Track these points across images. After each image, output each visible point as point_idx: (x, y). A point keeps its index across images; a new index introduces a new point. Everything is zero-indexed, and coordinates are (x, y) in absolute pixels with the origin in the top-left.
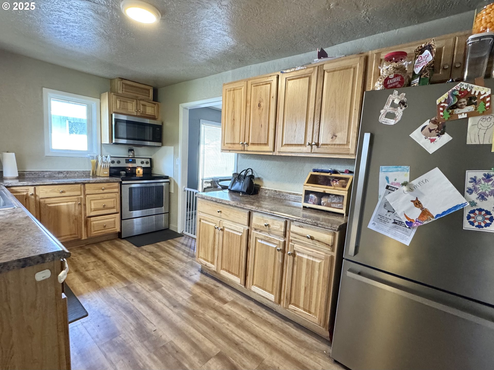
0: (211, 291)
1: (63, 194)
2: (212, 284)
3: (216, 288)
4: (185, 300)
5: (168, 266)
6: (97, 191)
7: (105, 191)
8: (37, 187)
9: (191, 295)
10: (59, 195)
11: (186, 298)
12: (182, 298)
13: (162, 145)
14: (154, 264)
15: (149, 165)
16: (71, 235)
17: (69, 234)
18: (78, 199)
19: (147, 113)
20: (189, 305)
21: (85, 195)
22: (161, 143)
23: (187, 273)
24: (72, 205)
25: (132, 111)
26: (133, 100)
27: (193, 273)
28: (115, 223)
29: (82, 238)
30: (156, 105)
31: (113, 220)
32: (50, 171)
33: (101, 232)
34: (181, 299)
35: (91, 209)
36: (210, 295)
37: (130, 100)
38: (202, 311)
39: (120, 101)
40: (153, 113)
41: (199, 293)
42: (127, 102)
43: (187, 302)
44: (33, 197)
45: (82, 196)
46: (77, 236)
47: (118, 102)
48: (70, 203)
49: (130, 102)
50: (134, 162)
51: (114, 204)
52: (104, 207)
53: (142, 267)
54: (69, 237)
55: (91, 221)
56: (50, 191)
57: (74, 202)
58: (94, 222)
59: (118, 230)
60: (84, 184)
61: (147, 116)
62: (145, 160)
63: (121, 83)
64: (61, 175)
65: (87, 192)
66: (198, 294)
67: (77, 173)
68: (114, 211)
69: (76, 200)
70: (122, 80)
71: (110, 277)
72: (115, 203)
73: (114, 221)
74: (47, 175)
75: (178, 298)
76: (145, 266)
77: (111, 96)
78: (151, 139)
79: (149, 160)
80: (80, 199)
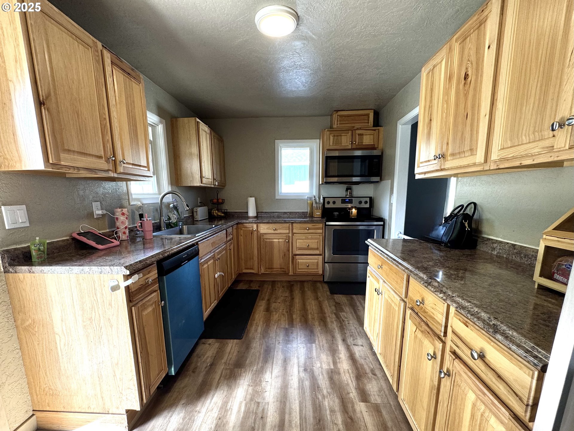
0: (361, 376)
1: (276, 232)
2: (369, 367)
3: (370, 375)
4: (322, 368)
5: (341, 323)
6: (302, 231)
7: (310, 231)
8: (259, 224)
9: (332, 367)
10: (273, 232)
11: (325, 367)
12: (321, 364)
13: (381, 180)
14: (329, 316)
15: (368, 206)
16: (281, 268)
17: (279, 267)
18: (286, 236)
19: (364, 144)
20: (321, 377)
21: (293, 234)
22: (379, 178)
23: (354, 340)
24: (282, 242)
25: (346, 144)
26: (347, 132)
27: (360, 343)
28: (317, 265)
29: (289, 273)
30: (377, 131)
31: (316, 261)
32: (278, 212)
33: (305, 271)
34: (319, 365)
35: (297, 247)
36: (354, 380)
37: (344, 133)
38: (328, 392)
39: (334, 136)
40: (372, 141)
41: (344, 369)
42: (341, 136)
43: (322, 372)
44: (256, 232)
45: (290, 235)
46: (285, 270)
47: (331, 137)
48: (281, 240)
49: (344, 135)
50: (350, 202)
51: (317, 246)
52: (308, 248)
53: (316, 315)
54: (279, 270)
55: (296, 259)
56: (267, 228)
57: (284, 240)
58: (299, 261)
59: (321, 272)
60: (292, 223)
61: (366, 147)
62: (363, 200)
63: (336, 116)
64: (286, 216)
65: (294, 231)
66: (342, 371)
67: (298, 214)
68: (317, 252)
69: (285, 238)
70: (337, 113)
71: (283, 314)
72: (319, 245)
73: (317, 263)
74: (276, 215)
75: (317, 362)
76: (319, 315)
77: (325, 132)
78: (367, 174)
79: (368, 200)
80: (288, 237)
